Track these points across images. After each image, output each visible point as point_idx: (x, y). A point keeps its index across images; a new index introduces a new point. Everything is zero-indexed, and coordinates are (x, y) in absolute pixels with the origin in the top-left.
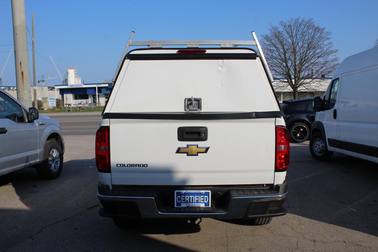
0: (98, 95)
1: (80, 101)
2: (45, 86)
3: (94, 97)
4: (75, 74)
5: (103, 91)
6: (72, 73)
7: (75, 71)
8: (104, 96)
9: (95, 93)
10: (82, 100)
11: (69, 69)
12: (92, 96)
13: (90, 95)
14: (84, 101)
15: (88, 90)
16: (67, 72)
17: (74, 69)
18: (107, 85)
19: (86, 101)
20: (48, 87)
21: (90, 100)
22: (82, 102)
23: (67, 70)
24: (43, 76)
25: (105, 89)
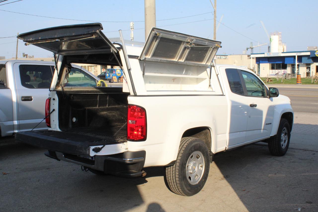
0: (298, 65)
1: (277, 71)
2: (246, 54)
3: (293, 66)
4: (279, 41)
5: (304, 60)
6: (275, 39)
7: (280, 37)
8: (305, 65)
9: (294, 63)
10: (279, 70)
11: (273, 35)
12: (291, 66)
13: (289, 64)
14: (281, 71)
15: (286, 59)
16: (270, 39)
17: (278, 35)
18: (309, 54)
19: (284, 71)
20: (248, 55)
21: (289, 70)
22: (279, 72)
23: (270, 36)
24: (252, 43)
25: (307, 58)
